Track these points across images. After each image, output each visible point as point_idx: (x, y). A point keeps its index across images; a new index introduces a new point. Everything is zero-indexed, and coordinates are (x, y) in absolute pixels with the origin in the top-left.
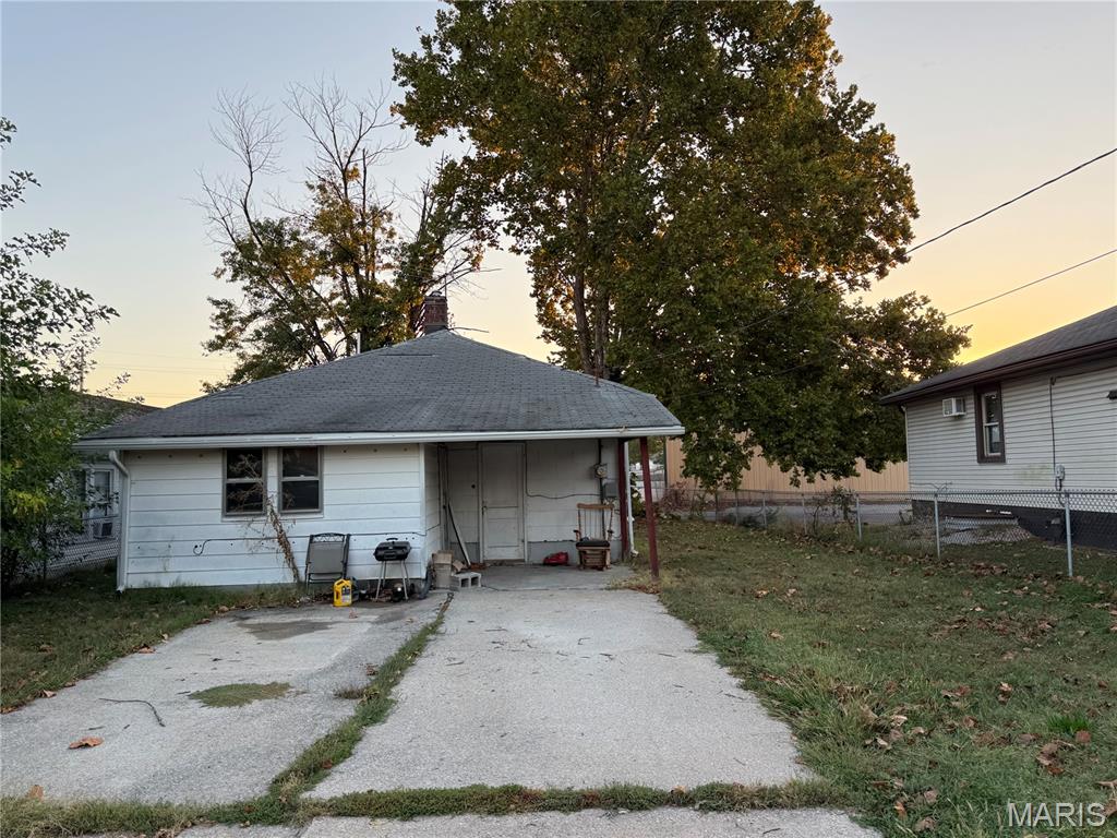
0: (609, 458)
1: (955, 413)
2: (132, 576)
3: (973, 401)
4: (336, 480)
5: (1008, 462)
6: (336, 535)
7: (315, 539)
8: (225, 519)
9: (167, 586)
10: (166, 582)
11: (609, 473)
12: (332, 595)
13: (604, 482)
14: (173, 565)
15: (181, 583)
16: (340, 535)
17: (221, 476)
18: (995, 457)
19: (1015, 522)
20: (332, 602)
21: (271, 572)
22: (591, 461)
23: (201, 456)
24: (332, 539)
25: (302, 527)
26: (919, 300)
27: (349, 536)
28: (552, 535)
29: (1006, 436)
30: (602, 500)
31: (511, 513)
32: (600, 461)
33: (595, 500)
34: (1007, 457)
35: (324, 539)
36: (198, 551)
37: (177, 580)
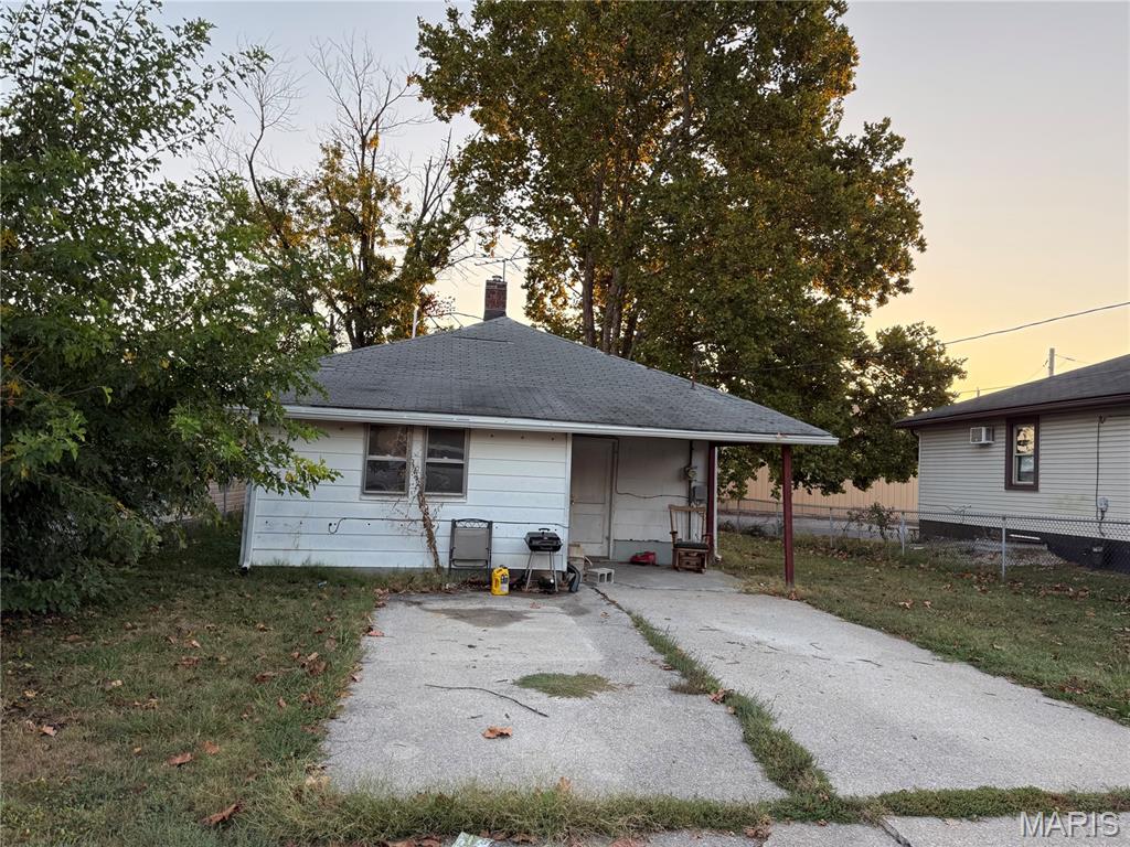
0: (699, 462)
1: (984, 441)
2: (258, 551)
3: (1004, 431)
4: (482, 465)
5: (1041, 490)
6: (481, 521)
7: (458, 525)
8: (364, 498)
9: (299, 565)
10: (296, 560)
11: (699, 478)
12: (490, 583)
13: (693, 484)
14: (304, 542)
15: (313, 563)
16: (485, 521)
17: (361, 452)
18: (1024, 485)
19: (1045, 547)
20: (489, 590)
21: (411, 556)
22: (681, 463)
23: (342, 429)
24: (476, 525)
25: (447, 510)
26: (927, 330)
27: (490, 523)
28: (638, 534)
29: (1040, 467)
30: (690, 502)
31: (597, 509)
32: (690, 463)
33: (682, 503)
34: (1040, 486)
35: (468, 525)
36: (332, 529)
37: (308, 560)
